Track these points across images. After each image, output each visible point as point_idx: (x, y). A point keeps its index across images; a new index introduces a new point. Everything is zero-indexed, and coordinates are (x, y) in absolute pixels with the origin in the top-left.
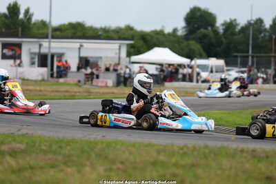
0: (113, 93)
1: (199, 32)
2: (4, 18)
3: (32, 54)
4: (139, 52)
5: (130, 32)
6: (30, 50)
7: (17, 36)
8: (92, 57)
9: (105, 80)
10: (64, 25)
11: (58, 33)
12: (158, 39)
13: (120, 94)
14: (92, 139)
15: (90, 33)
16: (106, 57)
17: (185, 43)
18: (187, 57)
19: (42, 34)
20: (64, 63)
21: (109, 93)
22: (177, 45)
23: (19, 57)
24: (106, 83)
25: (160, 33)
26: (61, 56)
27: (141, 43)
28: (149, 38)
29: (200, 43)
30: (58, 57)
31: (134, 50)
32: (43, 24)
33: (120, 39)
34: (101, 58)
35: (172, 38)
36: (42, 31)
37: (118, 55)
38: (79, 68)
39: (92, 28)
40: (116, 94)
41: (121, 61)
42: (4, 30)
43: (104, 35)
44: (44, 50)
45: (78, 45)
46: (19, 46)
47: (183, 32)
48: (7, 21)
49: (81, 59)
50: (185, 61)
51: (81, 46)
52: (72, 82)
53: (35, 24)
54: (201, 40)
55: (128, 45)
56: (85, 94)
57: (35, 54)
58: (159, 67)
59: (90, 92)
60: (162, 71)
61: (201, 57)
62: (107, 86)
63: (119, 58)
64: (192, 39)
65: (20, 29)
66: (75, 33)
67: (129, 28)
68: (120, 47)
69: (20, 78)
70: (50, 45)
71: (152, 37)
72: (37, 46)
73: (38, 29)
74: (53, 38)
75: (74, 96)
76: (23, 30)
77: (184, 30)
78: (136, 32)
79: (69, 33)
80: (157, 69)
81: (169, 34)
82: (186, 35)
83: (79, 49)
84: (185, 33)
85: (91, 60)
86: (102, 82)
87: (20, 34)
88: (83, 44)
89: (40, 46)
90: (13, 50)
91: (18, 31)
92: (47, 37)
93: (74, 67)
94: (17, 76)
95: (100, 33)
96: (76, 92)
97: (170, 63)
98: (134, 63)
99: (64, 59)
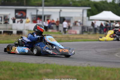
0: (82, 38)
3: (32, 15)
4: (93, 14)
6: (31, 13)
7: (23, 5)
8: (68, 17)
9: (75, 30)
13: (86, 39)
16: (75, 17)
20: (52, 20)
21: (80, 38)
22: (115, 9)
24: (76, 32)
25: (105, 2)
26: (49, 16)
27: (94, 8)
28: (98, 5)
30: (47, 17)
31: (91, 13)
33: (82, 6)
34: (72, 17)
35: (112, 5)
40: (84, 38)
41: (84, 19)
43: (73, 4)
44: (40, 13)
45: (59, 10)
46: (25, 11)
47: (118, 2)
49: (60, 18)
51: (61, 11)
56: (67, 39)
57: (34, 15)
58: (105, 22)
59: (69, 38)
62: (76, 34)
63: (83, 17)
65: (25, 1)
66: (56, 3)
68: (83, 11)
69: (26, 30)
70: (43, 10)
71: (100, 5)
74: (45, 6)
75: (60, 40)
78: (91, 2)
80: (104, 23)
81: (110, 3)
83: (60, 12)
84: (119, 3)
85: (66, 19)
86: (73, 31)
87: (25, 4)
89: (37, 11)
90: (21, 13)
91: (23, 2)
92: (41, 5)
94: (24, 28)
95: (71, 3)
96: (61, 38)
97: (112, 20)
98: (91, 20)
99: (51, 18)
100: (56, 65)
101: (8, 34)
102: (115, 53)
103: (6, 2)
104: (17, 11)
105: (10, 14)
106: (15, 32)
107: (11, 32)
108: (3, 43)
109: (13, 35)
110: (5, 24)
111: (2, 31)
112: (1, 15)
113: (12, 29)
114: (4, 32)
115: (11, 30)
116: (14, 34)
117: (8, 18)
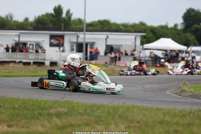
1: (193, 27)
2: (51, 17)
3: (72, 43)
4: (149, 42)
5: (143, 27)
6: (70, 40)
7: (60, 30)
8: (116, 45)
9: (125, 62)
10: (95, 22)
11: (91, 28)
12: (163, 32)
14: (116, 105)
15: (114, 28)
16: (126, 45)
17: (183, 35)
18: (185, 45)
19: (79, 28)
22: (177, 36)
23: (63, 45)
24: (126, 64)
25: (165, 28)
26: (92, 44)
27: (151, 35)
28: (157, 31)
29: (195, 34)
30: (90, 45)
31: (146, 40)
32: (80, 21)
33: (135, 32)
34: (122, 45)
35: (173, 31)
36: (79, 26)
37: (134, 44)
38: (106, 53)
39: (115, 24)
41: (137, 47)
42: (51, 26)
43: (124, 29)
44: (80, 40)
45: (105, 36)
46: (62, 37)
47: (181, 27)
48: (53, 19)
49: (107, 46)
50: (183, 48)
51: (108, 37)
52: (101, 63)
53: (73, 21)
54: (195, 32)
55: (141, 36)
56: (111, 72)
57: (74, 43)
58: (164, 52)
59: (114, 71)
60: (166, 55)
61: (195, 45)
62: (126, 66)
63: (135, 46)
64: (188, 32)
65: (63, 25)
66: (103, 28)
67: (142, 24)
68: (136, 37)
69: (63, 61)
70: (84, 36)
71: (159, 30)
72: (76, 37)
73: (76, 25)
74: (87, 31)
76: (65, 26)
77: (182, 25)
78: (147, 26)
79: (99, 27)
80: (163, 53)
81: (171, 28)
82: (184, 29)
83: (106, 39)
84: (183, 28)
85: (115, 47)
86: (123, 63)
87: (63, 28)
88: (109, 36)
89: (78, 37)
90: (58, 40)
91: (61, 26)
92: (82, 31)
93: (102, 52)
94: (61, 58)
95: (121, 27)
97: (172, 49)
98: (146, 49)
99: (95, 47)
100: (78, 103)
101: (40, 66)
102: (167, 89)
103: (40, 25)
104: (52, 37)
105: (43, 41)
106: (47, 63)
107: (43, 64)
108: (27, 76)
109: (44, 67)
110: (37, 54)
111: (32, 62)
112: (32, 42)
113: (45, 60)
114: (34, 63)
115: (43, 61)
116: (46, 66)
117: (41, 46)
